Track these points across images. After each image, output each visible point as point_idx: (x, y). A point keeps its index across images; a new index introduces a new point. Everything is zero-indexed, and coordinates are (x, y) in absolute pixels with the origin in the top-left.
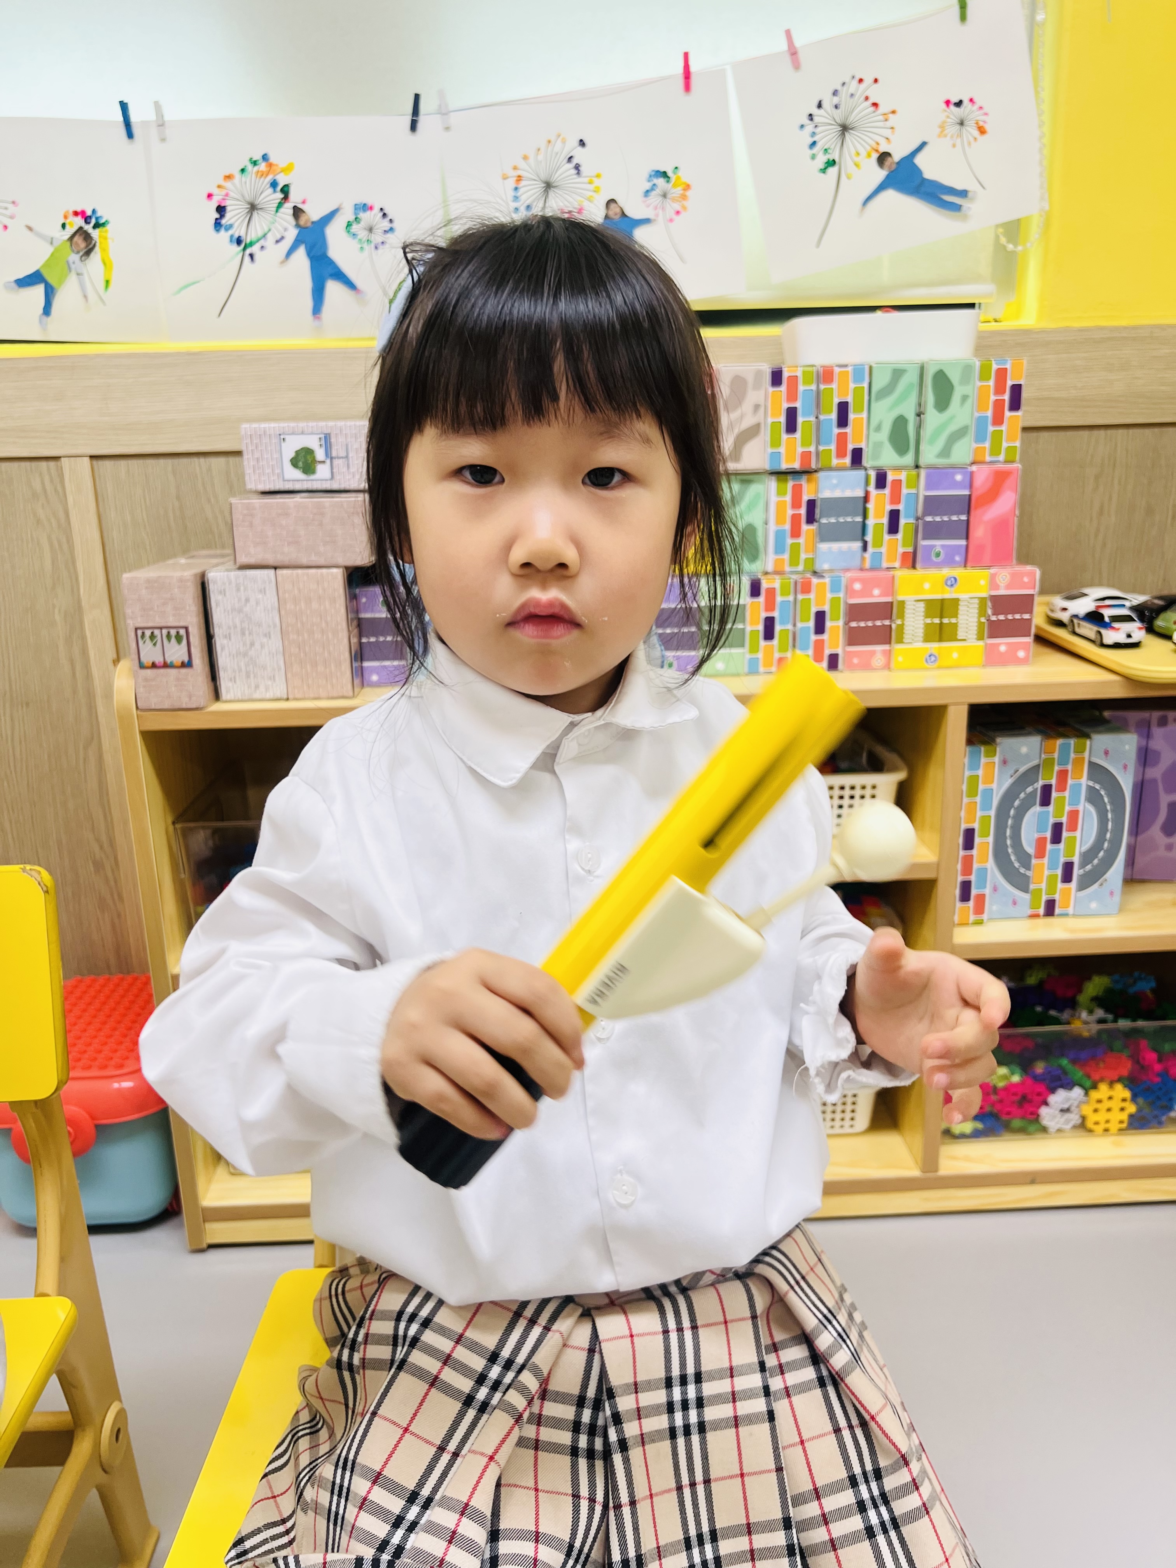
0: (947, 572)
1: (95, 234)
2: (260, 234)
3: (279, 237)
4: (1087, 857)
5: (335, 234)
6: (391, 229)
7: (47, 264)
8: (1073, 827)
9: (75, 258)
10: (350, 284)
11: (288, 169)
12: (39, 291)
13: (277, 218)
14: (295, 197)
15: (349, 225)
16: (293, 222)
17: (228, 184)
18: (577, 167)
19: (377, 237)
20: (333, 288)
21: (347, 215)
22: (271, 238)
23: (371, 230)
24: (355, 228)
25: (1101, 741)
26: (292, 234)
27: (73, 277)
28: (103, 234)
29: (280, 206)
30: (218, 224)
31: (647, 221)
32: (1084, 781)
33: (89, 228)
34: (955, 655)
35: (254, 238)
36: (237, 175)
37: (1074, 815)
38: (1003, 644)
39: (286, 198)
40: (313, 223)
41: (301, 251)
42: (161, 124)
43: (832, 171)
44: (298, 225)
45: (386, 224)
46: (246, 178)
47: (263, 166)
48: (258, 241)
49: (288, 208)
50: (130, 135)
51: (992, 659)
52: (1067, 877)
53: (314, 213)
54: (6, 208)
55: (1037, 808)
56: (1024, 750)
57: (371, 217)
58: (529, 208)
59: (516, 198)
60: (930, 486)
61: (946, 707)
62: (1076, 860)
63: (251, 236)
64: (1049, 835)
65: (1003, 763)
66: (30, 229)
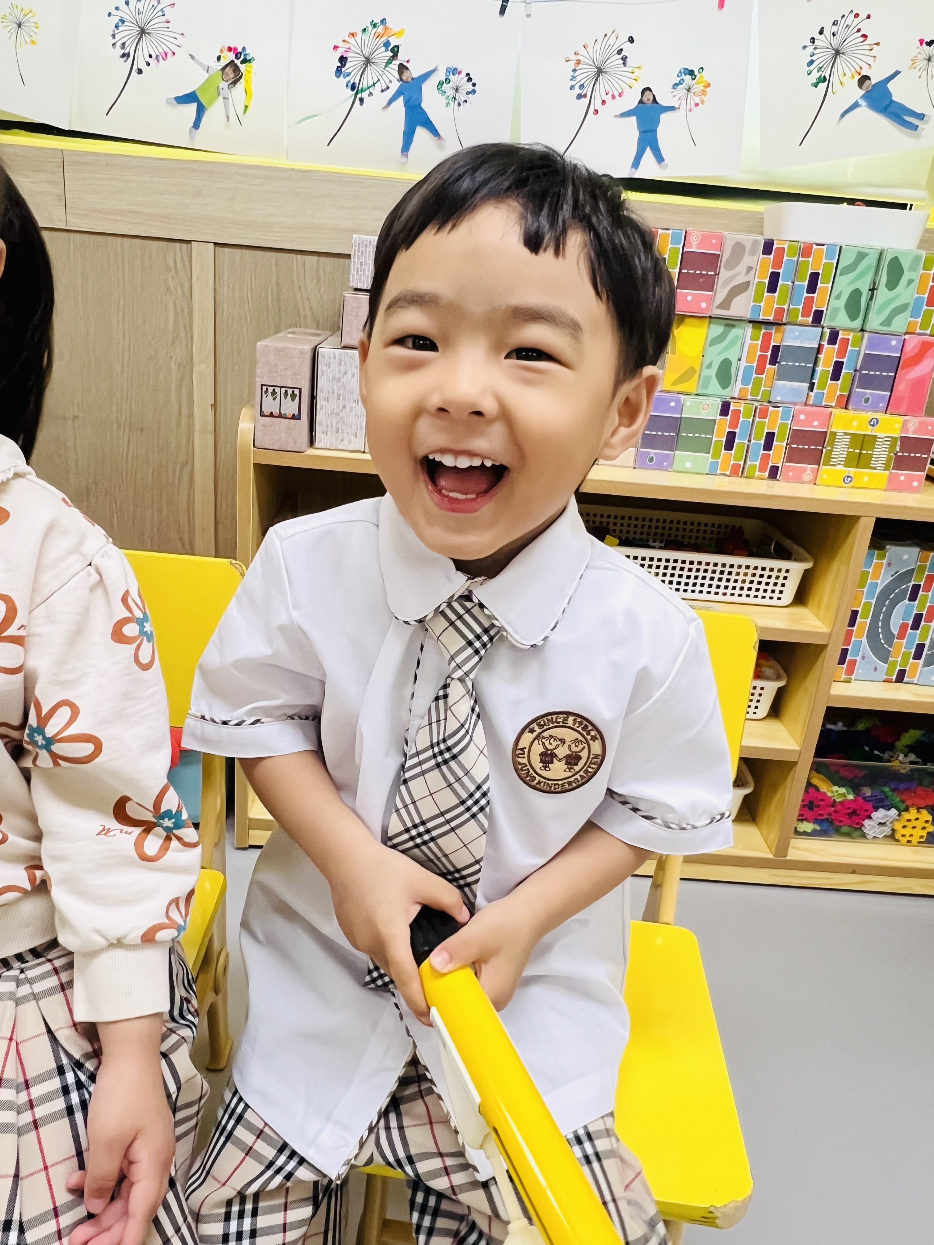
0: (871, 415)
1: (242, 67)
2: (370, 83)
3: (384, 87)
5: (429, 89)
6: (474, 92)
7: (202, 87)
8: (930, 619)
9: (224, 85)
11: (399, 33)
12: (193, 107)
13: (385, 71)
14: (402, 57)
15: (441, 84)
16: (398, 77)
17: (352, 40)
18: (624, 58)
19: (461, 96)
20: (421, 133)
21: (441, 76)
22: (378, 87)
23: (457, 90)
24: (445, 87)
26: (395, 85)
27: (221, 99)
28: (249, 69)
29: (389, 62)
30: (339, 71)
31: (672, 108)
33: (238, 62)
34: (866, 479)
35: (365, 86)
36: (360, 33)
38: (903, 475)
39: (394, 56)
40: (413, 79)
41: (401, 100)
43: (822, 86)
44: (401, 79)
45: (469, 87)
46: (366, 37)
47: (380, 30)
48: (369, 88)
51: (893, 485)
52: (918, 655)
53: (415, 71)
54: (176, 38)
55: (906, 602)
56: (906, 557)
57: (459, 80)
58: (582, 87)
59: (573, 78)
60: (870, 346)
61: (859, 517)
62: (927, 643)
63: (364, 85)
64: (910, 622)
65: (889, 564)
66: (192, 57)
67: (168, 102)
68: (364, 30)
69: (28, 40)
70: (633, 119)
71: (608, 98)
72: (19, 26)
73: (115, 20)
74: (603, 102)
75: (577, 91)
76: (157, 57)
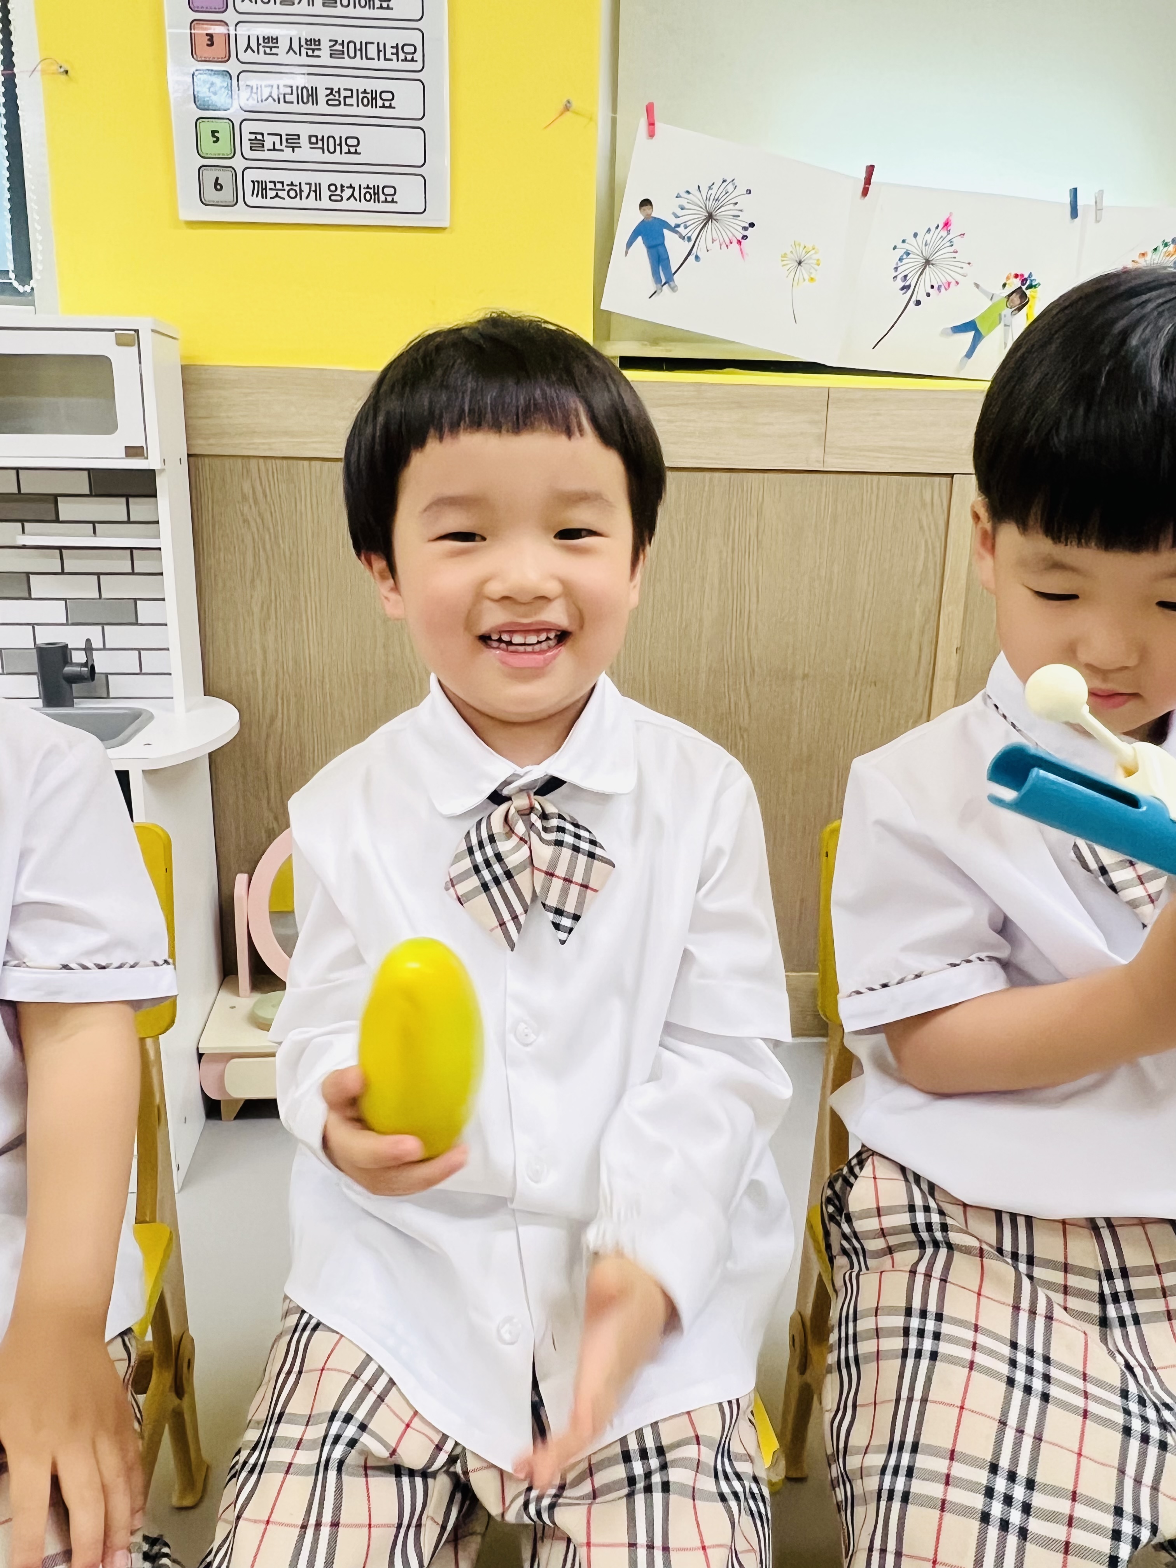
1: (1028, 294)
7: (982, 316)
9: (1008, 312)
12: (969, 336)
17: (1141, 260)
27: (999, 328)
33: (1024, 288)
42: (1099, 207)
46: (1156, 256)
47: (1171, 248)
50: (1074, 213)
54: (962, 268)
66: (977, 286)
67: (944, 333)
68: (1155, 250)
69: (807, 277)
72: (800, 263)
73: (900, 252)
76: (939, 288)
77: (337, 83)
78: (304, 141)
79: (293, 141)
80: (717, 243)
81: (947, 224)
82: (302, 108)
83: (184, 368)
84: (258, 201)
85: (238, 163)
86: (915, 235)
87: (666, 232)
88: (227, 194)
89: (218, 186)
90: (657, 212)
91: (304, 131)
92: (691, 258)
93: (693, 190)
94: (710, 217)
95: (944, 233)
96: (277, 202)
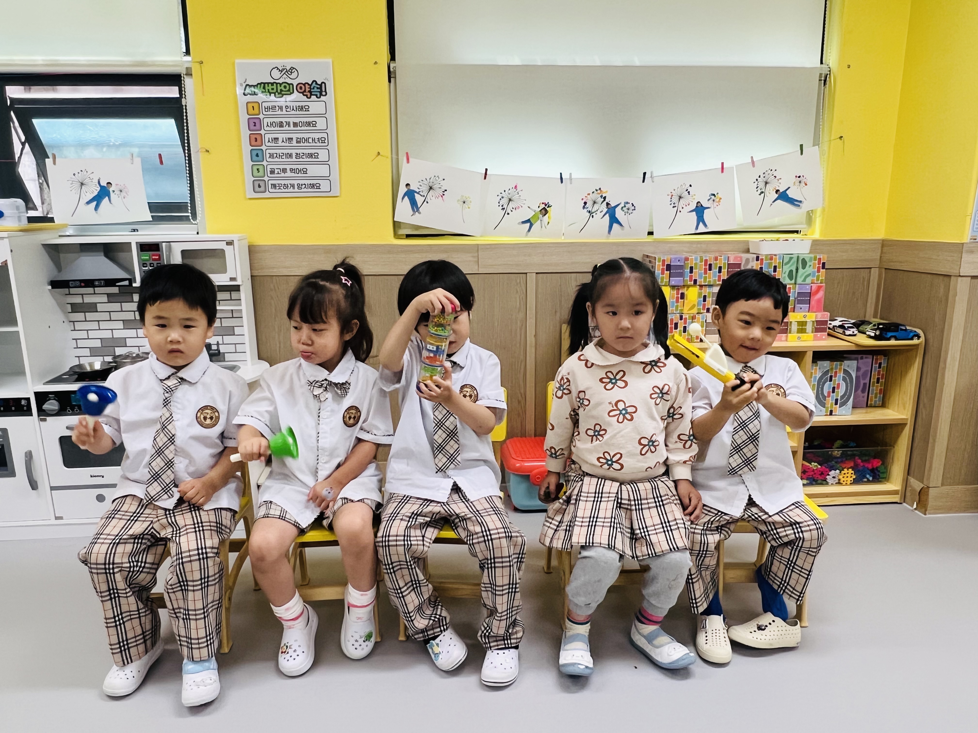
0: (804, 314)
1: (548, 209)
2: (596, 210)
4: (842, 397)
5: (618, 211)
6: (635, 209)
7: (532, 217)
8: (838, 388)
9: (541, 216)
10: (621, 225)
11: (607, 192)
12: (528, 224)
14: (607, 200)
15: (622, 208)
17: (588, 196)
18: (689, 192)
19: (630, 211)
20: (615, 226)
21: (622, 205)
22: (599, 211)
23: (628, 209)
24: (624, 209)
25: (846, 362)
26: (605, 210)
27: (539, 221)
30: (584, 207)
31: (709, 208)
32: (842, 375)
33: (546, 207)
34: (805, 337)
36: (591, 194)
37: (839, 384)
38: (819, 334)
39: (605, 200)
40: (612, 207)
41: (607, 215)
42: (571, 179)
43: (763, 195)
44: (607, 207)
45: (633, 208)
46: (594, 194)
47: (599, 191)
48: (595, 212)
49: (605, 202)
50: (562, 182)
51: (816, 339)
52: (836, 404)
53: (613, 205)
54: (523, 201)
55: (828, 383)
56: (825, 365)
57: (629, 206)
58: (674, 204)
59: (671, 201)
60: (800, 289)
61: (806, 352)
62: (839, 398)
63: (593, 211)
64: (831, 390)
65: (819, 368)
66: (529, 207)
67: (519, 223)
68: (593, 192)
69: (467, 207)
70: (694, 213)
71: (684, 206)
72: (464, 202)
73: (500, 197)
74: (683, 208)
75: (673, 205)
76: (516, 209)
77: (298, 151)
78: (288, 170)
79: (284, 170)
80: (434, 197)
81: (516, 187)
82: (287, 160)
83: (249, 247)
84: (274, 190)
85: (266, 178)
86: (505, 191)
87: (416, 194)
88: (262, 189)
89: (259, 186)
90: (412, 188)
91: (288, 167)
92: (425, 202)
93: (424, 180)
94: (431, 188)
95: (515, 190)
96: (280, 191)
